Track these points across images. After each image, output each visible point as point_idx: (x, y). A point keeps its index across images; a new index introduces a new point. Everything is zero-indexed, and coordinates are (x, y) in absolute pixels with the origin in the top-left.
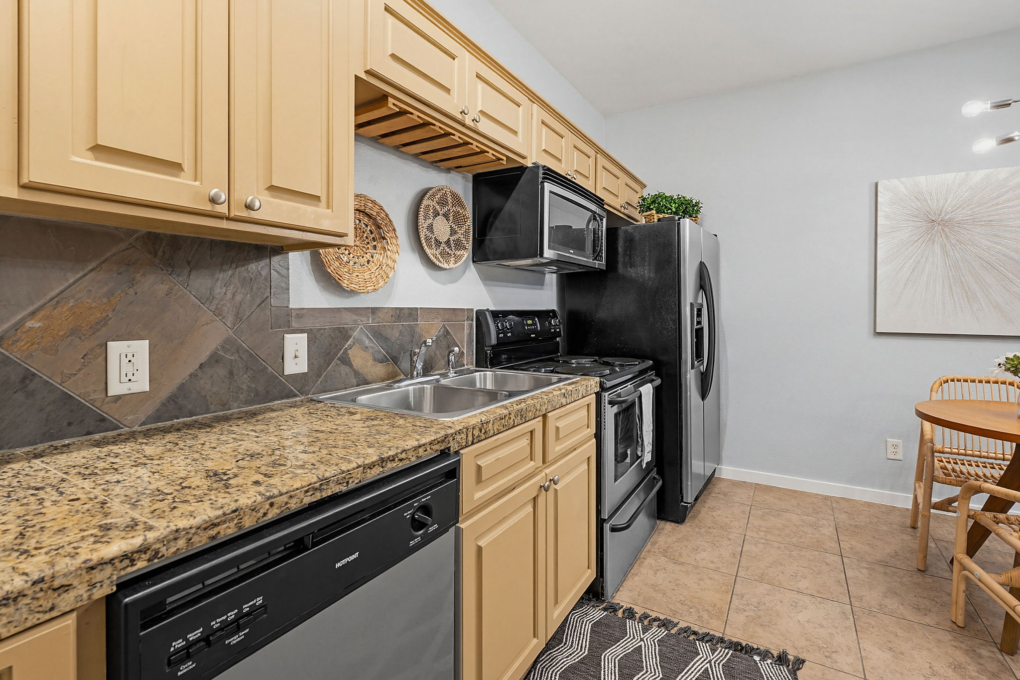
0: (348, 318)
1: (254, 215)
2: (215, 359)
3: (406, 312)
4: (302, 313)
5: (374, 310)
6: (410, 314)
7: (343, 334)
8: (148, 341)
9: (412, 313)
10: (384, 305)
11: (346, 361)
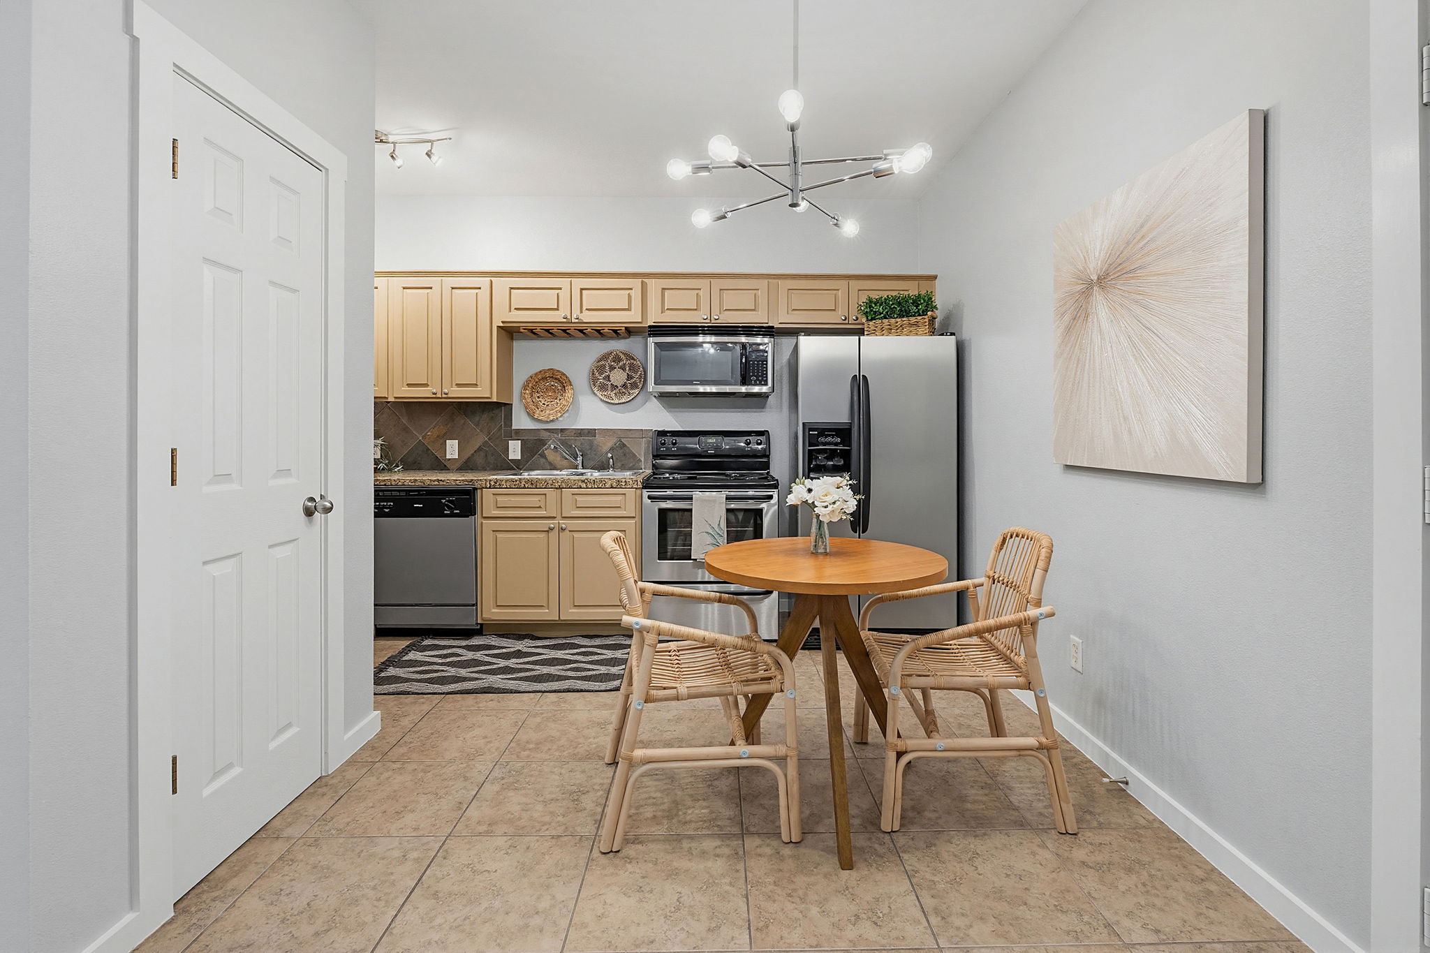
0: (545, 435)
1: (449, 396)
2: (480, 449)
3: (586, 431)
4: (518, 431)
5: (562, 430)
6: (589, 432)
7: (542, 443)
8: (457, 441)
9: (592, 432)
10: (572, 426)
11: (543, 456)
